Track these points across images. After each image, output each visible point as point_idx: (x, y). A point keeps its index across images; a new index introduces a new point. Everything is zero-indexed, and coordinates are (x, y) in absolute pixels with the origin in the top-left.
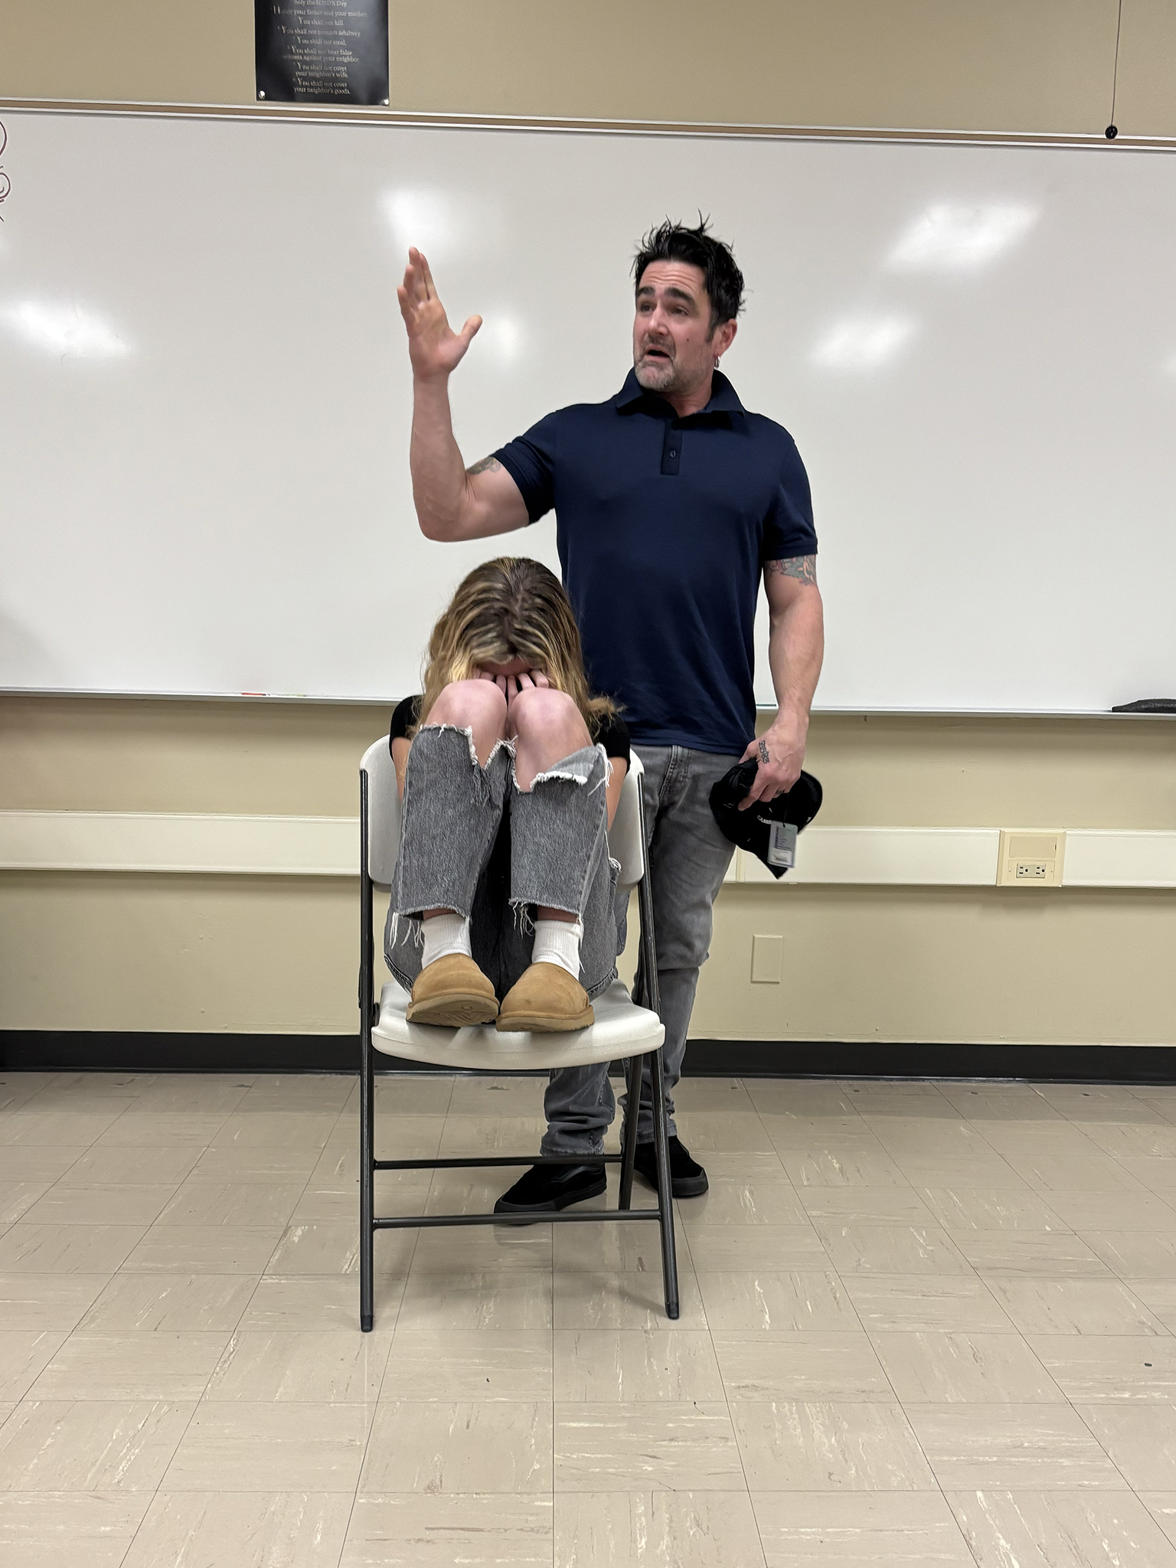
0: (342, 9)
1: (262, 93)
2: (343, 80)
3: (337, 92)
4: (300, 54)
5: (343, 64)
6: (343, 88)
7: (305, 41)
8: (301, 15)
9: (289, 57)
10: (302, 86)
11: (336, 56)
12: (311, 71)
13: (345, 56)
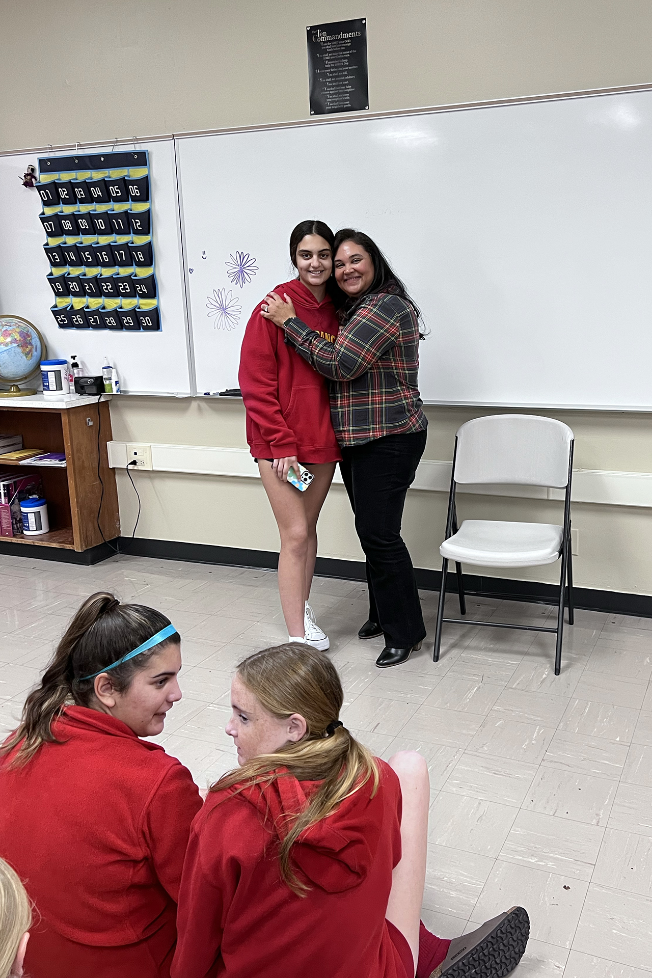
0: (346, 66)
1: (313, 112)
2: (347, 100)
3: (345, 106)
4: (328, 91)
5: (347, 93)
6: (347, 104)
7: (330, 84)
8: (328, 72)
9: (324, 93)
10: (330, 106)
11: (344, 89)
12: (334, 98)
13: (348, 89)
